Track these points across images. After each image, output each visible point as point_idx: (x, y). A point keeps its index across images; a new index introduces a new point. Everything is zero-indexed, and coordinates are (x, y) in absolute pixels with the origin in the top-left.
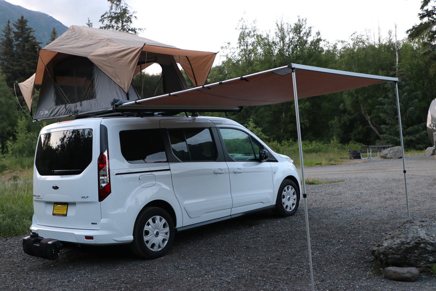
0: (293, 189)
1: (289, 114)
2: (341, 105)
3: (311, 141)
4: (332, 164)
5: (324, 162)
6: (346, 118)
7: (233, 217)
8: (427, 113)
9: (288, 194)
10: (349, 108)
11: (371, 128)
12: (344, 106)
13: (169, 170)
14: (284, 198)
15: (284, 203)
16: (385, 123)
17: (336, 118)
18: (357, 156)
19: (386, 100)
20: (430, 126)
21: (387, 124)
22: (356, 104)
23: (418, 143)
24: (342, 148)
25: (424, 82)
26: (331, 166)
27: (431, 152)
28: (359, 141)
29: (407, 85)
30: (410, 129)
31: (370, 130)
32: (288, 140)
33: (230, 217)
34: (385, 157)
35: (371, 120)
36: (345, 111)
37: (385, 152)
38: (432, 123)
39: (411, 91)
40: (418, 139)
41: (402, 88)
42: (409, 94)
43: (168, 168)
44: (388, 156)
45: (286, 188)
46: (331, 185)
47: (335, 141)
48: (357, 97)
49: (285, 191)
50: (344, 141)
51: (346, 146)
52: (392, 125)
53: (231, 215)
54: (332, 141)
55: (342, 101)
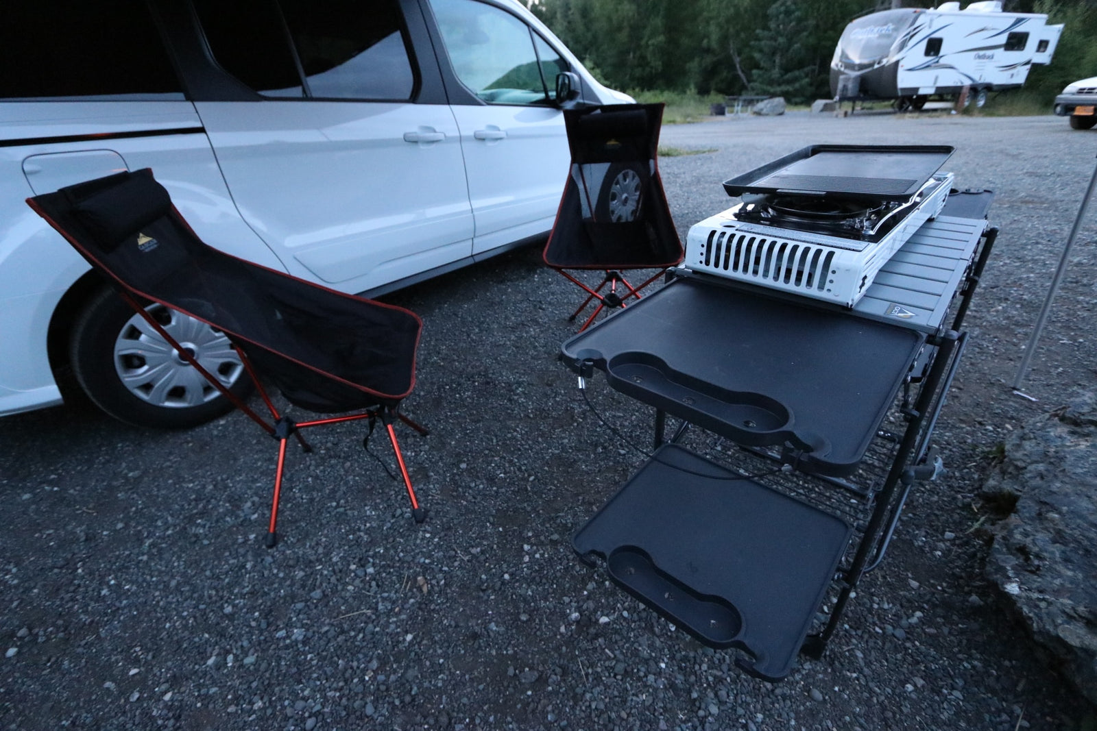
0: (637, 178)
1: (638, 54)
2: (705, 41)
3: (662, 91)
4: (689, 123)
5: (678, 119)
6: (709, 60)
7: (478, 259)
8: (835, 45)
9: (624, 190)
10: (714, 45)
11: (738, 75)
12: (708, 42)
13: (201, 130)
14: (614, 199)
15: (613, 212)
16: (757, 67)
17: (697, 60)
18: (720, 111)
19: (766, 33)
20: (837, 65)
21: (762, 69)
22: (724, 39)
23: (795, 96)
24: (701, 102)
25: (820, 7)
26: (689, 125)
27: (821, 107)
28: (720, 91)
29: (798, 9)
30: (789, 76)
31: (737, 77)
32: (634, 89)
33: (470, 262)
34: (759, 114)
35: (740, 62)
36: (708, 50)
37: (760, 105)
38: (841, 61)
39: (799, 20)
40: (796, 90)
41: (790, 15)
42: (798, 24)
43: (198, 125)
44: (764, 111)
45: (620, 176)
46: (699, 159)
47: (692, 91)
48: (728, 29)
49: (617, 183)
50: (703, 91)
51: (706, 98)
52: (766, 70)
53: (472, 256)
54: (688, 92)
55: (707, 36)
